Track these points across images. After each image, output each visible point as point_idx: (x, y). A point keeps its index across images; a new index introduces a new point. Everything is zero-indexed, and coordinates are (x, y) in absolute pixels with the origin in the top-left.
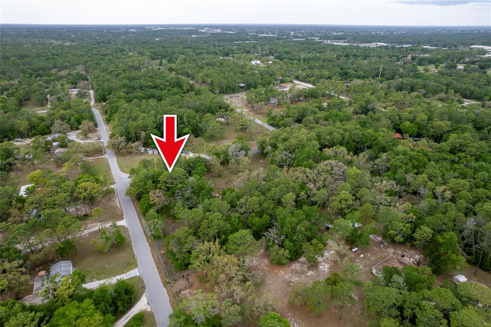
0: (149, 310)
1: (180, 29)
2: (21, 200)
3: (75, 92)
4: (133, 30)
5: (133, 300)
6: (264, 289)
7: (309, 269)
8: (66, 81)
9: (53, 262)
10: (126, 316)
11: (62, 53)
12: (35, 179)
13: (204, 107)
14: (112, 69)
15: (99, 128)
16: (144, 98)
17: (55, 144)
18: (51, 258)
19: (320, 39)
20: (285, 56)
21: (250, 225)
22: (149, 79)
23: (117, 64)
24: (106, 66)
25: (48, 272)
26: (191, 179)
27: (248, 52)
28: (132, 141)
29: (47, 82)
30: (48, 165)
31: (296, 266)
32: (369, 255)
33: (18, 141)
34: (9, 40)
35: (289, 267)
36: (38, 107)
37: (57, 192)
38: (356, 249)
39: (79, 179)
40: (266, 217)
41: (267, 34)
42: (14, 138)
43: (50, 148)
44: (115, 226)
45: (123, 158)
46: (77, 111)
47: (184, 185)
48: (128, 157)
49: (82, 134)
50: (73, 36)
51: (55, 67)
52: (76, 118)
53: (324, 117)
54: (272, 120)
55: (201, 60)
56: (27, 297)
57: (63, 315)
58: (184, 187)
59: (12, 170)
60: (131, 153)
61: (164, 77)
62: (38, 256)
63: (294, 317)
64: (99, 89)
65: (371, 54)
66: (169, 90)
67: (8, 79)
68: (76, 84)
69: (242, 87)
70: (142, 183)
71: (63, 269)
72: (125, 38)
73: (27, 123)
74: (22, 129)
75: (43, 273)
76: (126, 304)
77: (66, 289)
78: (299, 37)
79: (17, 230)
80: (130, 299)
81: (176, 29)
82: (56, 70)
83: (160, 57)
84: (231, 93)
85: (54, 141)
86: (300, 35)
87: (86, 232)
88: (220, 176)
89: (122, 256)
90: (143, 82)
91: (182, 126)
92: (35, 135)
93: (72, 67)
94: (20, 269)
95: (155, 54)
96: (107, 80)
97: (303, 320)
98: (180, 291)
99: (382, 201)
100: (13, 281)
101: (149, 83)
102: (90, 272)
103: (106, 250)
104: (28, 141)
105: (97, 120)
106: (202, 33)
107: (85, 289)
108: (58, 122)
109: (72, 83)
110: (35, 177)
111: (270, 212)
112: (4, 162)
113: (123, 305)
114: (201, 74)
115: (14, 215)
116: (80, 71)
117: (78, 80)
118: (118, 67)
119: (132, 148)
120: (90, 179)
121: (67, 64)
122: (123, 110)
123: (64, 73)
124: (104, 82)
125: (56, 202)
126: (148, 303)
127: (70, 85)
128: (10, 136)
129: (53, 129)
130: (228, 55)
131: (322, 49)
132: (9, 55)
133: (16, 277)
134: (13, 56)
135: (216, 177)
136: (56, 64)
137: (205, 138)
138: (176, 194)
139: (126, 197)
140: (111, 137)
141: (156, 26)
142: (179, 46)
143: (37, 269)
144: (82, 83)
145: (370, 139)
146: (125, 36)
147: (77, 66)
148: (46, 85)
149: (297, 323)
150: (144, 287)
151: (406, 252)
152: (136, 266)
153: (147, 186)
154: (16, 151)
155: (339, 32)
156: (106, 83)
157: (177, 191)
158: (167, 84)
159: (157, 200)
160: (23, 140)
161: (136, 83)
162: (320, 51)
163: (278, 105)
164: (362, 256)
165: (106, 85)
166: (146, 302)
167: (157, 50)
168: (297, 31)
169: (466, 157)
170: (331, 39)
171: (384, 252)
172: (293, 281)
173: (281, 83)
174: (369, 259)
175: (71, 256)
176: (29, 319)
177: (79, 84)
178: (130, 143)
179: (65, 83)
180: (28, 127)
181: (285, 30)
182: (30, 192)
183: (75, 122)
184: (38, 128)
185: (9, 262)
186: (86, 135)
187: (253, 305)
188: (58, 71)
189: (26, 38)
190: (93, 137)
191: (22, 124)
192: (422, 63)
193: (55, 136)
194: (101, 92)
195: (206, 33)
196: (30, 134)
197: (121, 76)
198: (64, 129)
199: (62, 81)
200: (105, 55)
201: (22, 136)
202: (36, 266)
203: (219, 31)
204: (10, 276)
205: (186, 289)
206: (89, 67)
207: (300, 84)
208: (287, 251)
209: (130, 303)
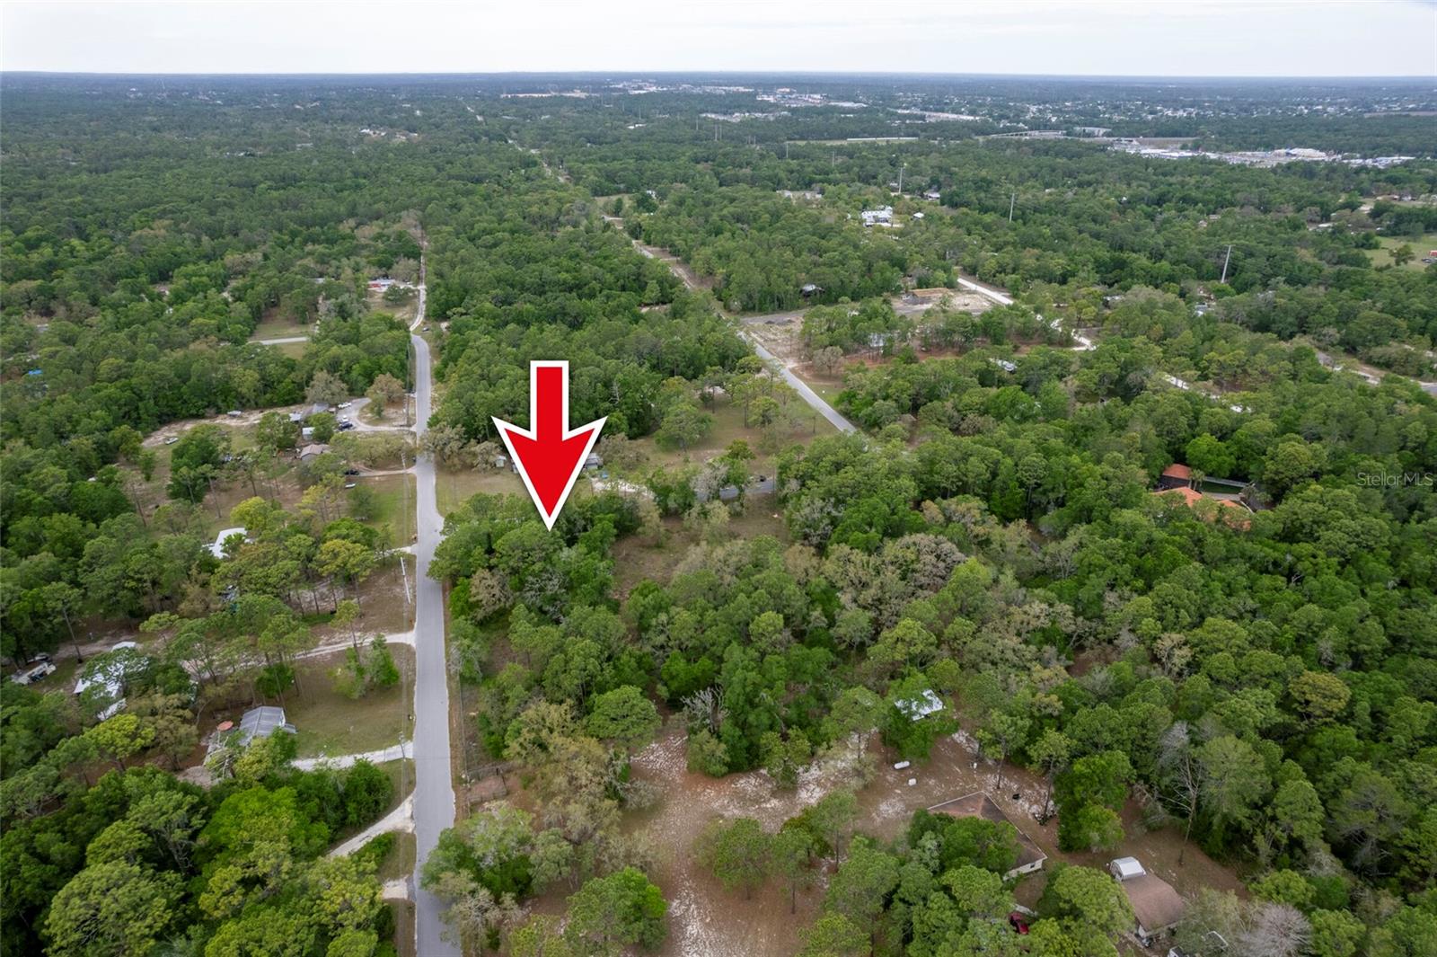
0: (410, 831)
1: (708, 89)
2: (210, 565)
3: (383, 286)
4: (578, 94)
5: (382, 805)
6: (655, 824)
7: (774, 794)
8: (367, 257)
9: (250, 705)
10: (363, 835)
11: (376, 173)
12: (248, 518)
13: (677, 356)
14: (485, 225)
15: (416, 395)
16: (539, 319)
17: (307, 431)
18: (246, 698)
19: (1108, 135)
20: (971, 196)
21: (665, 677)
22: (565, 262)
23: (502, 208)
24: (472, 215)
25: (237, 723)
26: (567, 554)
27: (868, 179)
28: (480, 436)
29: (323, 260)
30: (284, 482)
31: (748, 784)
32: (932, 782)
33: (234, 416)
34: (266, 127)
35: (732, 782)
36: (293, 326)
37: (276, 558)
38: (907, 764)
39: (330, 529)
40: (705, 662)
41: (954, 111)
42: (229, 408)
43: (295, 441)
44: (379, 644)
45: (452, 479)
46: (369, 350)
47: (548, 567)
48: (463, 477)
49: (372, 409)
50: (418, 112)
51: (352, 214)
52: (365, 367)
53: (982, 404)
54: (846, 403)
55: (726, 202)
56: (192, 769)
57: (235, 809)
58: (547, 571)
59: (208, 489)
60: (472, 466)
61: (606, 258)
62: (220, 690)
63: (695, 892)
64: (438, 285)
65: (1238, 196)
66: (608, 297)
67: (242, 246)
68: (389, 267)
69: (808, 295)
70: (460, 552)
71: (264, 722)
72: (548, 121)
73: (257, 376)
74: (244, 390)
75: (227, 725)
76: (363, 812)
77: (253, 763)
78: (1047, 126)
79: (188, 631)
80: (377, 803)
81: (697, 90)
82: (352, 222)
83: (622, 186)
84: (774, 311)
85: (307, 423)
86: (1054, 119)
87: (329, 649)
88: (659, 546)
89: (387, 711)
90: (548, 271)
91: (607, 405)
92: (272, 404)
93: (392, 214)
94: (181, 712)
95: (611, 177)
96: (463, 261)
97: (711, 901)
98: (482, 802)
99: (1009, 655)
100: (166, 734)
101: (564, 276)
102: (315, 737)
103: (356, 695)
104: (255, 418)
105: (418, 370)
106: (764, 108)
107: (295, 770)
108: (321, 376)
109: (380, 264)
110: (247, 513)
111: (717, 650)
112: (192, 473)
113: (358, 811)
114: (708, 251)
115: (191, 597)
116: (409, 226)
117: (396, 254)
118: (501, 220)
119: (475, 455)
120: (352, 532)
121: (380, 206)
122: (474, 354)
123: (367, 232)
124: (453, 266)
125: (270, 580)
126: (412, 817)
127: (374, 270)
128: (220, 403)
129: (309, 392)
130: (808, 185)
131: (1094, 172)
132: (258, 176)
133: (171, 726)
134: (266, 179)
135: (649, 547)
136: (354, 206)
137: (658, 442)
138: (528, 586)
139: (427, 579)
140: (430, 425)
141: (645, 78)
142: (683, 154)
143: (219, 717)
144: (403, 265)
145: (1064, 484)
146: (551, 114)
147: (404, 213)
148: (319, 268)
149: (697, 903)
150: (412, 784)
151: (1031, 786)
152: (409, 737)
153: (471, 560)
154: (224, 444)
155: (1184, 107)
156: (458, 270)
157: (530, 579)
158: (609, 278)
159: (483, 596)
160: (245, 415)
161: (529, 274)
162: (1087, 177)
163: (884, 355)
164: (912, 782)
165: (455, 277)
166: (408, 814)
167: (617, 165)
168: (1051, 102)
169: (1314, 556)
170: (1145, 136)
171: (974, 780)
172: (726, 814)
173: (920, 286)
174: (928, 793)
175: (287, 700)
176: (172, 803)
177: (395, 266)
178: (473, 441)
179: (363, 262)
180: (258, 385)
181: (1012, 100)
182: (233, 546)
183: (360, 378)
184: (280, 387)
185: (166, 694)
186: (379, 413)
187: (605, 849)
188: (358, 225)
189: (305, 121)
190: (394, 419)
191: (246, 378)
192: (1403, 227)
193: (310, 412)
194: (441, 294)
195: (776, 106)
196: (262, 400)
197: (504, 248)
198: (333, 394)
199: (358, 259)
200: (479, 181)
201: (245, 404)
202: (218, 710)
203: (816, 99)
204: (162, 723)
205: (495, 798)
206: (430, 215)
207: (975, 292)
208: (723, 746)
209: (376, 811)
